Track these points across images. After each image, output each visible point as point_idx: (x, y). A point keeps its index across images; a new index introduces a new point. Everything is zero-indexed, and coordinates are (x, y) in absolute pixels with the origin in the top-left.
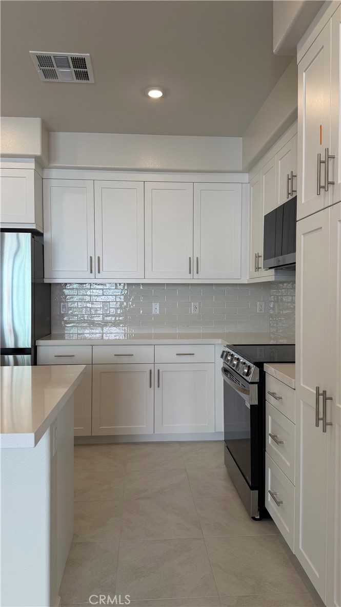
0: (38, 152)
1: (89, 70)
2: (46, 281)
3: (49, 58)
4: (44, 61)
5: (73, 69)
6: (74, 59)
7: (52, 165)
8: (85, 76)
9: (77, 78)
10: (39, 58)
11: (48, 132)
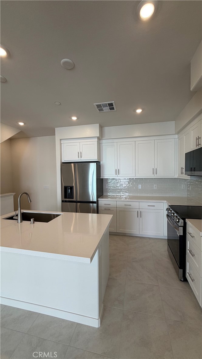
0: (98, 136)
1: (114, 106)
2: (101, 178)
3: (100, 105)
4: (98, 106)
5: (108, 107)
6: (109, 104)
7: (103, 139)
8: (113, 109)
9: (110, 110)
10: (97, 105)
11: (101, 128)
